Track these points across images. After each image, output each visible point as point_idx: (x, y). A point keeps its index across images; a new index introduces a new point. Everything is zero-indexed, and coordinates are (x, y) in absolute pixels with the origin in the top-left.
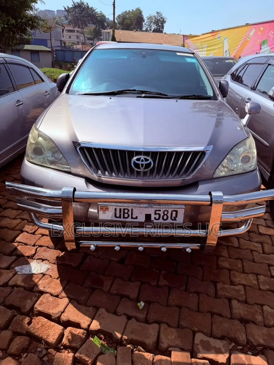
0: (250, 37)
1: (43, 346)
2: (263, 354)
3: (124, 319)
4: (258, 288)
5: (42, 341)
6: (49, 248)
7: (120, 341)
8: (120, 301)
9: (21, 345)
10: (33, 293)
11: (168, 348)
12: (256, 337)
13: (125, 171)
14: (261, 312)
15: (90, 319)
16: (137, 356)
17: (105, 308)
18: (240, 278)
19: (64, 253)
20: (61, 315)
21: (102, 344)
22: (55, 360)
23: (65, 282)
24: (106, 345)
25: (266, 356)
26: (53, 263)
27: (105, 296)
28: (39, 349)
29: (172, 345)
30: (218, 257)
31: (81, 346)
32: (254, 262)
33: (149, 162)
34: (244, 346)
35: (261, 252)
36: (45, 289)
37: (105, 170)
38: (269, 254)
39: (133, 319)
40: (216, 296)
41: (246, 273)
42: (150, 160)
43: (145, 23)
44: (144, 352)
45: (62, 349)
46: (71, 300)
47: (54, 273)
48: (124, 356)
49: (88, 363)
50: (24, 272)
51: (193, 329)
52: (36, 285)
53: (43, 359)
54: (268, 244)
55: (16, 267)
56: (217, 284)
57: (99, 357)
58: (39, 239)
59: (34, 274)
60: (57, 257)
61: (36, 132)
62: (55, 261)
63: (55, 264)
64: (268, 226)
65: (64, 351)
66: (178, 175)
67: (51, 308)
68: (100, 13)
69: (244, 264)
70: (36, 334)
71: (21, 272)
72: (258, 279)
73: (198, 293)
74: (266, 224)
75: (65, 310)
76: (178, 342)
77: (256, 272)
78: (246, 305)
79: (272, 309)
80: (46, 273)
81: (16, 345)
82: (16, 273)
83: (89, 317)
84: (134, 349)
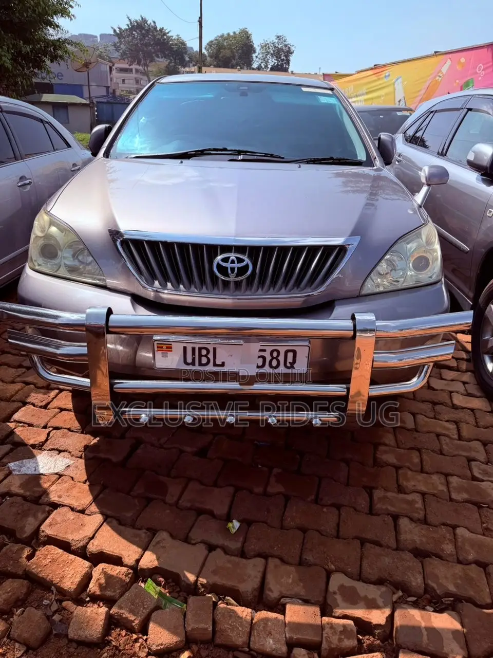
0: (441, 75)
1: (53, 597)
2: (454, 609)
3: (201, 550)
4: (448, 498)
5: (51, 588)
6: (73, 431)
7: (193, 587)
8: (196, 520)
9: (14, 594)
10: (38, 507)
11: (280, 600)
12: (443, 581)
13: (203, 282)
14: (452, 537)
15: (140, 550)
16: (223, 612)
17: (168, 532)
18: (416, 482)
19: (98, 439)
20: (87, 543)
21: (160, 594)
22: (74, 619)
23: (98, 489)
24: (168, 594)
25: (459, 613)
26: (77, 457)
27: (168, 511)
28: (46, 602)
29: (288, 593)
30: (376, 446)
31: (122, 595)
32: (442, 453)
33: (244, 263)
34: (419, 597)
35: (456, 437)
36: (61, 500)
37: (166, 278)
38: (470, 440)
39: (219, 550)
40: (371, 512)
41: (427, 473)
42: (247, 260)
43: (256, 54)
44: (237, 606)
45: (88, 602)
46: (107, 518)
47: (79, 472)
48: (199, 612)
49: (134, 624)
50: (24, 470)
51: (327, 567)
52: (45, 492)
53: (53, 618)
54: (468, 423)
55: (9, 463)
56: (374, 491)
57: (153, 614)
58: (54, 416)
59: (42, 474)
60: (86, 447)
61: (46, 218)
62: (81, 453)
63: (81, 457)
64: (470, 393)
65: (91, 605)
66: (297, 288)
67: (70, 532)
68: (177, 37)
69: (425, 457)
70: (40, 575)
71: (19, 471)
72: (448, 484)
73: (338, 507)
74: (466, 390)
75: (96, 535)
76: (299, 589)
77: (444, 471)
78: (426, 526)
79: (472, 534)
80: (65, 473)
81: (4, 594)
82: (10, 473)
83: (139, 546)
84: (219, 601)
